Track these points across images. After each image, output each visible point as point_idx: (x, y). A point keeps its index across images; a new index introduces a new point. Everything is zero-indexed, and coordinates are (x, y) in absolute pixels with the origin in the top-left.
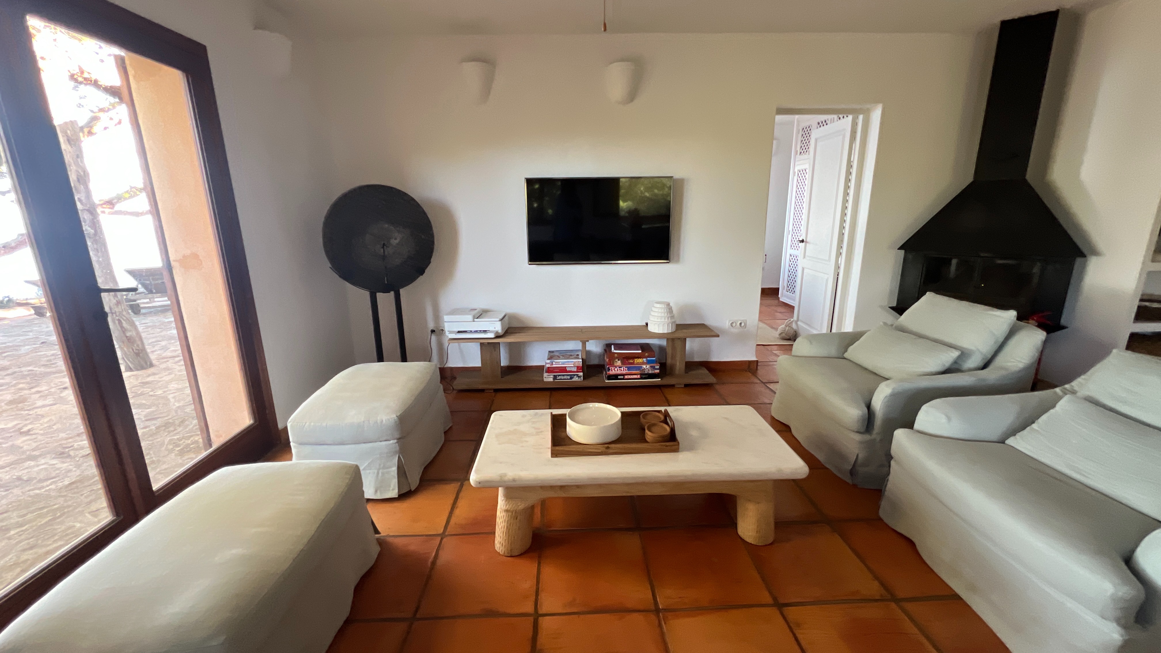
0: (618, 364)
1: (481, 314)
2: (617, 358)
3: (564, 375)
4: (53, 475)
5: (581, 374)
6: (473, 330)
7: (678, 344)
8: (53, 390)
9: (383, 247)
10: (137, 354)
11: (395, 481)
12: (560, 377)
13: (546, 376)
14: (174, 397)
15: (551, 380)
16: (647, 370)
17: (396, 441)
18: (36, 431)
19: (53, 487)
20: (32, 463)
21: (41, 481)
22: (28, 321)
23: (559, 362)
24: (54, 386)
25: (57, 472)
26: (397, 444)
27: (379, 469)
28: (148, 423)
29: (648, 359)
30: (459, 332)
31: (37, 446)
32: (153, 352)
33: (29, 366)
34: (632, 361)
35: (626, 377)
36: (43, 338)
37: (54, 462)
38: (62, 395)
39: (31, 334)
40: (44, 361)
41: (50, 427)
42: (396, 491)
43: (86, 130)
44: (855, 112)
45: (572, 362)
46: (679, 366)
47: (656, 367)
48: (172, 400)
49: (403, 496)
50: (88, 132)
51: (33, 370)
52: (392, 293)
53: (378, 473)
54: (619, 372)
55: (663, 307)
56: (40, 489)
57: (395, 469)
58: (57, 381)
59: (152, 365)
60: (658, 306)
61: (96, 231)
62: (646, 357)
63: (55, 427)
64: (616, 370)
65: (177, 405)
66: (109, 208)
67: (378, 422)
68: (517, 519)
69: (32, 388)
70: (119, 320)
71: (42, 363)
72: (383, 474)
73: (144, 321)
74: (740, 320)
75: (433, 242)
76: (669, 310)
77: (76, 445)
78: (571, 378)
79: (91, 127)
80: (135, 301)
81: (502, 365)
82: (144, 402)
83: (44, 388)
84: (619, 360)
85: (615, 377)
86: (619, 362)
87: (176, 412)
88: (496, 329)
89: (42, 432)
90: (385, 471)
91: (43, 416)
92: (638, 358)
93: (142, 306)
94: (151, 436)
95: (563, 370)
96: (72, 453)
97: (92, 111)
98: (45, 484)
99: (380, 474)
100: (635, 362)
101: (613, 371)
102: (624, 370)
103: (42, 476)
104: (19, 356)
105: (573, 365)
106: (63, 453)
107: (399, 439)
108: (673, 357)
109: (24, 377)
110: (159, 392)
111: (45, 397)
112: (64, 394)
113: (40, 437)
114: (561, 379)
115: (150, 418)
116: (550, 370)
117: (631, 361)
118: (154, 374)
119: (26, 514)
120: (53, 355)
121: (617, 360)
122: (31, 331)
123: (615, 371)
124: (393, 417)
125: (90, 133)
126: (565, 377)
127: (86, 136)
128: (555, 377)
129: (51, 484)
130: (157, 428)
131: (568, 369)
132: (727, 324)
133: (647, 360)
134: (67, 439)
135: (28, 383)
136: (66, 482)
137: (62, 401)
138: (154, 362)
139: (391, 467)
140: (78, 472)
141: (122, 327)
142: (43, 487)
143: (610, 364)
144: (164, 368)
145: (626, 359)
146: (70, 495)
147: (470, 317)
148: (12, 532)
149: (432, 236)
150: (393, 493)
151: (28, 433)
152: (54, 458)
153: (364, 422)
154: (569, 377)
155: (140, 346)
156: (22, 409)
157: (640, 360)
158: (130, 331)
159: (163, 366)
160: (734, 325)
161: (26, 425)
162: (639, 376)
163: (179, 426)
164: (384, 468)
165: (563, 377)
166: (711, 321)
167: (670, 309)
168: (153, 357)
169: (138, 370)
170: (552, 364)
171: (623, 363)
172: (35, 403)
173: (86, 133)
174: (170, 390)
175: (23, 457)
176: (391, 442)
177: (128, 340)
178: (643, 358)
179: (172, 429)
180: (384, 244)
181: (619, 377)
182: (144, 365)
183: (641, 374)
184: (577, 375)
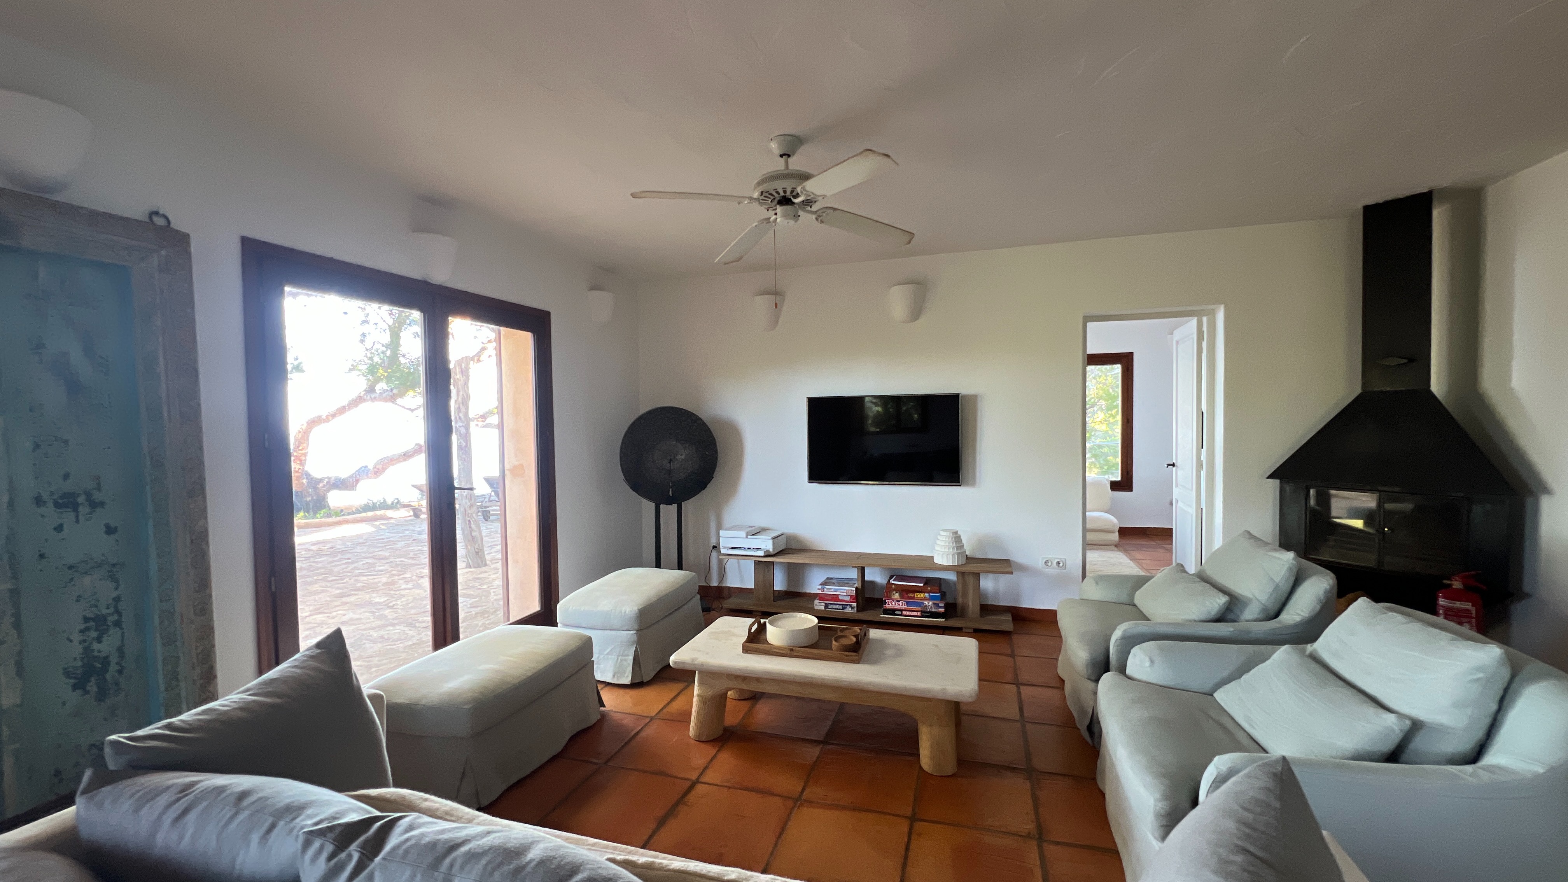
0: (896, 597)
1: (758, 532)
2: (895, 590)
3: (836, 604)
4: (403, 638)
5: (855, 605)
6: (746, 547)
7: (971, 580)
8: (414, 578)
9: (670, 463)
10: (477, 553)
11: (630, 669)
12: (831, 606)
13: (817, 604)
14: (494, 592)
15: (823, 608)
16: (930, 607)
17: (635, 632)
18: (399, 607)
19: (401, 645)
20: (391, 628)
21: (394, 640)
22: (406, 521)
23: (831, 589)
24: (415, 574)
25: (406, 636)
26: (636, 635)
27: (618, 656)
28: (471, 610)
29: (931, 594)
30: (733, 548)
31: (396, 617)
32: (489, 553)
33: (401, 558)
34: (913, 596)
35: (904, 613)
36: (416, 536)
37: (406, 629)
38: (419, 582)
39: (407, 532)
40: (411, 554)
41: (407, 604)
42: (630, 678)
43: (476, 359)
44: (1198, 314)
45: (845, 590)
46: (973, 607)
47: (940, 605)
48: (492, 594)
49: (635, 685)
50: (477, 361)
51: (404, 561)
52: (675, 505)
53: (618, 659)
54: (897, 607)
55: (948, 535)
56: (392, 645)
57: (631, 658)
58: (418, 571)
59: (486, 565)
60: (945, 533)
61: (467, 444)
62: (929, 592)
63: (410, 605)
64: (893, 603)
65: (495, 597)
66: (483, 421)
67: (623, 612)
68: (706, 704)
69: (401, 575)
70: (469, 521)
71: (410, 556)
72: (621, 660)
73: (489, 527)
74: (1058, 558)
75: (717, 458)
76: (955, 539)
77: (421, 619)
78: (843, 609)
79: (480, 356)
80: (488, 507)
81: (776, 589)
82: (472, 593)
83: (408, 575)
84: (897, 592)
85: (892, 612)
86: (897, 594)
87: (493, 603)
88: (768, 548)
89: (401, 607)
90: (624, 658)
91: (404, 596)
92: (921, 592)
93: (491, 513)
94: (471, 619)
95: (835, 598)
96: (417, 625)
97: (483, 343)
98: (397, 643)
99: (619, 660)
100: (916, 596)
101: (890, 605)
102: (902, 605)
103: (395, 637)
104: (397, 549)
105: (845, 594)
106: (412, 624)
107: (637, 631)
108: (965, 594)
109: (397, 565)
110: (485, 587)
111: (407, 582)
112: (422, 581)
113: (399, 611)
114: (833, 609)
115: (473, 605)
116: (821, 597)
117: (911, 595)
118: (486, 572)
119: (383, 660)
120: (418, 550)
121: (894, 592)
122: (408, 530)
123: (892, 605)
124: (635, 609)
125: (478, 360)
126: (837, 607)
127: (475, 363)
128: (826, 606)
129: (401, 643)
130: (476, 614)
131: (841, 598)
132: (1040, 564)
133: (929, 595)
134: (415, 614)
135: (398, 571)
136: (410, 643)
137: (419, 586)
138: (488, 562)
139: (628, 655)
140: (418, 637)
141: (470, 527)
142: (395, 645)
143: (887, 597)
144: (494, 568)
145: (905, 592)
146: (410, 652)
147: (743, 534)
148: (373, 669)
149: (716, 452)
150: (627, 680)
151: (392, 607)
152: (405, 627)
153: (611, 610)
154: (841, 607)
155: (480, 546)
156: (392, 590)
157: (922, 595)
158: (476, 531)
159: (494, 566)
160: (1049, 564)
161: (392, 602)
162: (919, 614)
163: (492, 614)
164: (622, 655)
165: (834, 607)
166: (1017, 557)
167: (957, 538)
168: (488, 557)
169: (474, 567)
170: (824, 591)
171: (902, 597)
172: (400, 587)
173: (476, 361)
174: (493, 586)
175: (387, 623)
176: (632, 632)
177: (473, 539)
178: (925, 593)
179: (486, 616)
180: (671, 460)
181: (896, 612)
182: (480, 563)
183: (922, 612)
184: (850, 605)
